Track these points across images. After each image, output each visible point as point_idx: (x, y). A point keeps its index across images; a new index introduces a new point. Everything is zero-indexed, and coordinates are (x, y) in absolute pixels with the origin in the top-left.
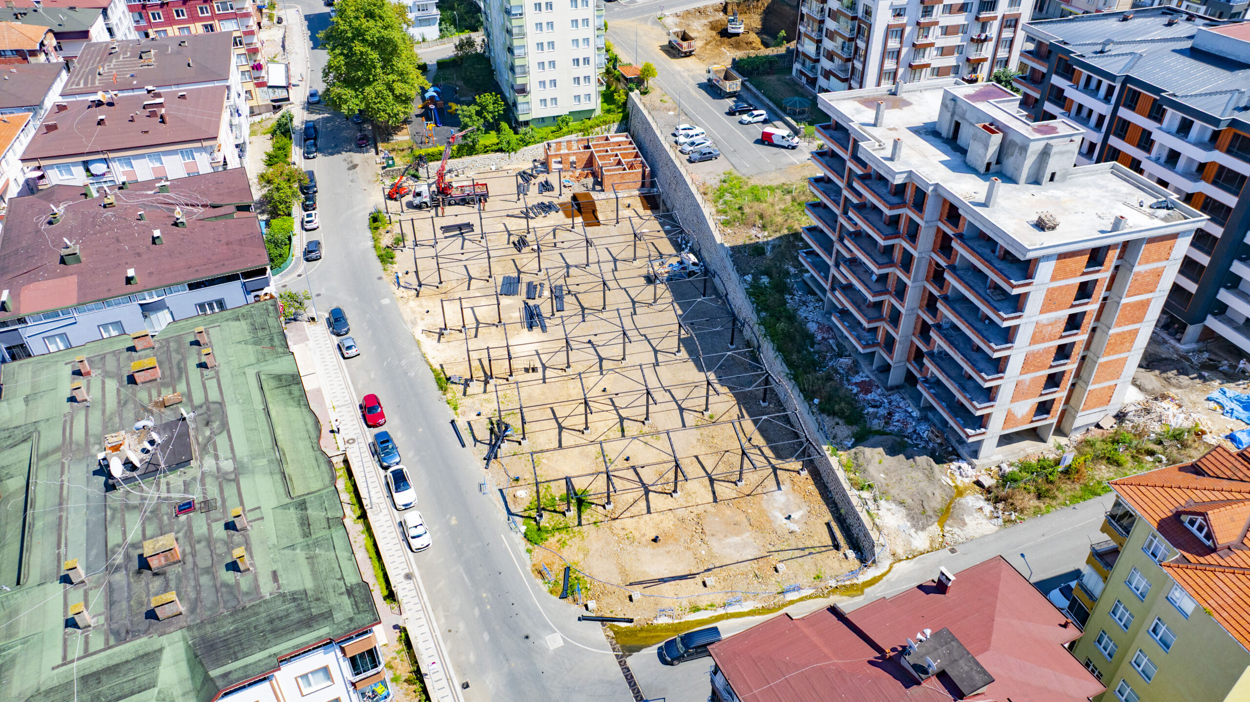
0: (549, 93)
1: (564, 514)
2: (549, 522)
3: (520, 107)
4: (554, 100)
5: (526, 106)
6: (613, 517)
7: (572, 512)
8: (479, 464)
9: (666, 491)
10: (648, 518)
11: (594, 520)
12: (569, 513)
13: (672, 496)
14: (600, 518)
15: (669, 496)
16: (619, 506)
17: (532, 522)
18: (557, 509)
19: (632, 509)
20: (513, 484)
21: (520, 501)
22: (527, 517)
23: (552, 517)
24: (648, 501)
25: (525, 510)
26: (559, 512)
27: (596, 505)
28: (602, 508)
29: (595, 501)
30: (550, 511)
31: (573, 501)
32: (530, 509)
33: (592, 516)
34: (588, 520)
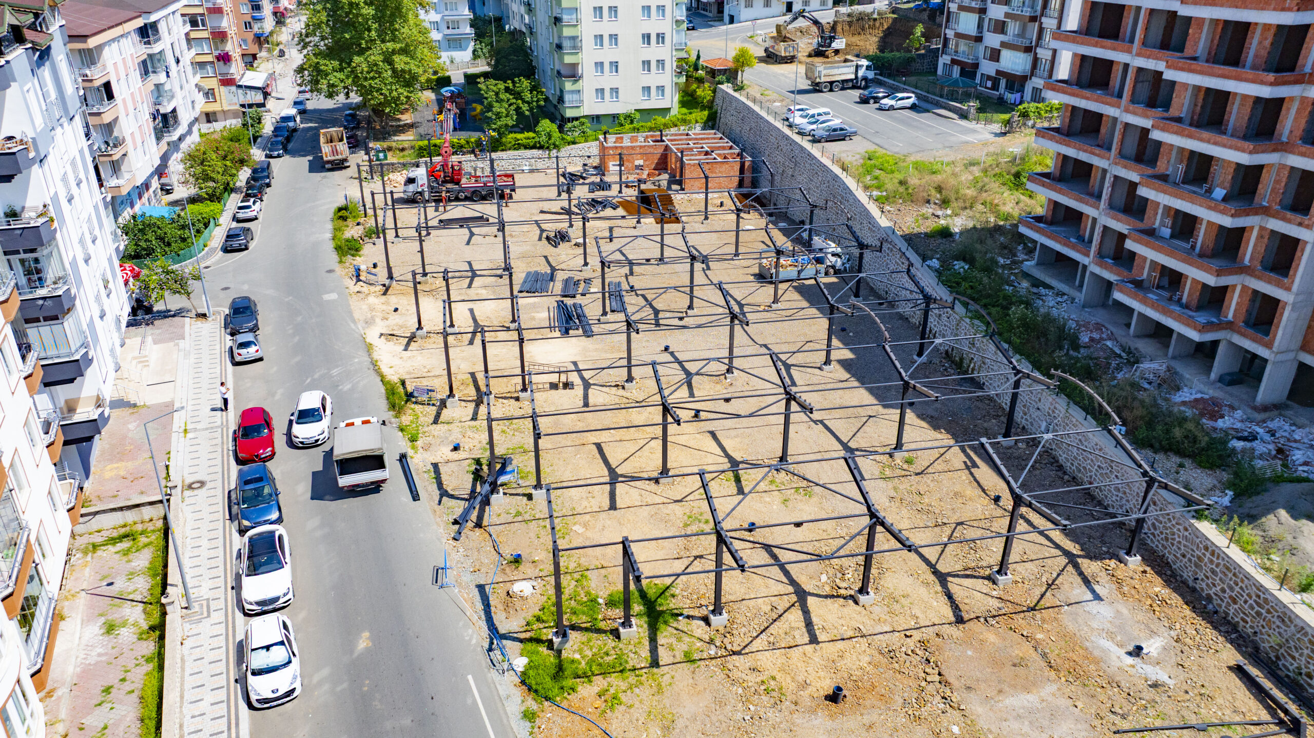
0: (608, 81)
1: (616, 634)
2: (580, 651)
3: (567, 97)
5: (575, 97)
6: (729, 647)
7: (635, 628)
8: (441, 530)
9: (842, 592)
10: (810, 648)
11: (685, 648)
12: (628, 630)
13: (856, 603)
14: (699, 644)
15: (851, 602)
16: (741, 619)
17: (543, 649)
18: (602, 625)
19: (773, 629)
20: (508, 570)
21: (518, 604)
22: (531, 640)
23: (589, 640)
24: (806, 612)
25: (528, 624)
26: (605, 632)
27: (688, 617)
28: (702, 623)
29: (686, 612)
30: (586, 629)
31: (637, 607)
32: (539, 619)
33: (679, 640)
34: (671, 648)
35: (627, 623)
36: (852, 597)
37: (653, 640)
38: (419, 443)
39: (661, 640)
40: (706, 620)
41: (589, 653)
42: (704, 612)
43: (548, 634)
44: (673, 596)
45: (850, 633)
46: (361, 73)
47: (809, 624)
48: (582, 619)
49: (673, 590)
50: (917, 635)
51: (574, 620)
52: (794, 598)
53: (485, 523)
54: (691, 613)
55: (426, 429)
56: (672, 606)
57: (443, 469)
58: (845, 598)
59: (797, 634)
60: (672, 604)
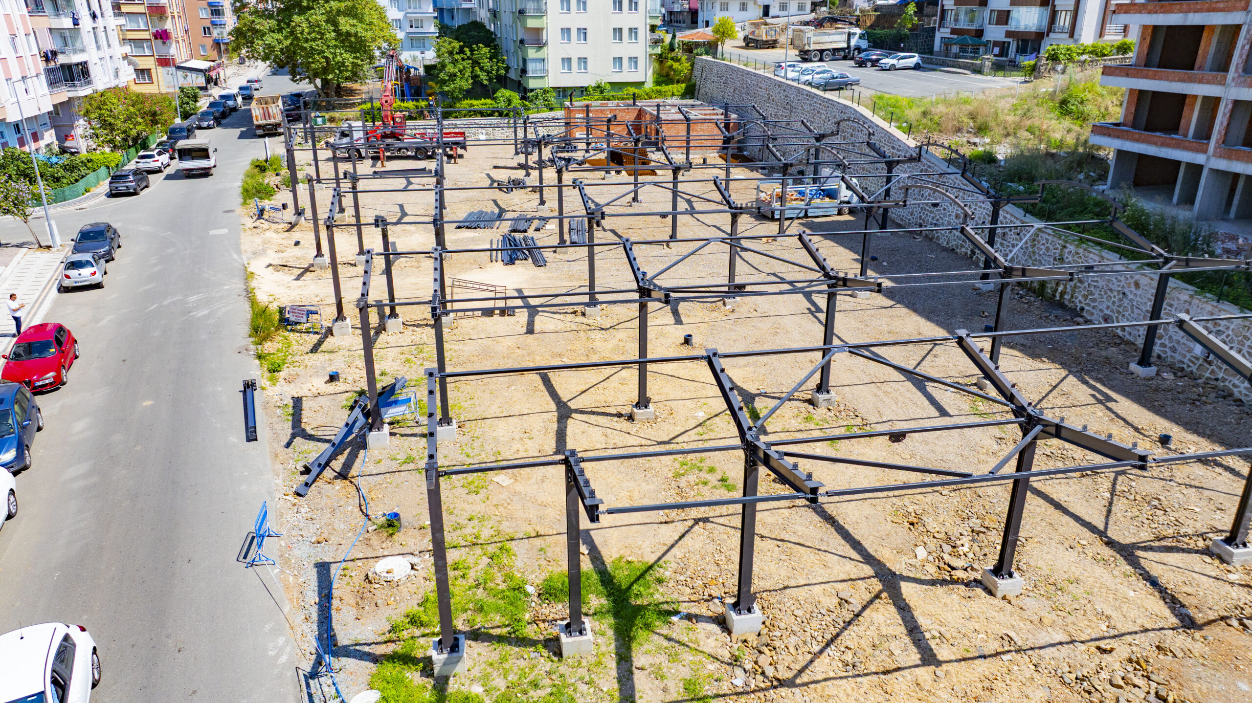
0: (575, 50)
1: (554, 646)
2: (484, 679)
3: (530, 66)
4: (583, 61)
5: (539, 66)
6: (770, 671)
7: (589, 636)
8: (279, 481)
9: (959, 574)
10: (925, 674)
11: (685, 673)
12: (577, 639)
13: (990, 593)
14: (712, 667)
15: (979, 591)
16: (786, 621)
17: (413, 676)
18: (530, 631)
19: (849, 638)
20: (375, 540)
21: (380, 594)
22: (393, 658)
23: (503, 660)
24: (904, 609)
25: (393, 630)
26: (533, 643)
27: (689, 617)
28: (714, 628)
29: (684, 608)
30: (500, 639)
31: (595, 600)
32: (414, 621)
33: (673, 658)
34: (658, 674)
35: (574, 626)
36: (978, 583)
37: (624, 658)
38: (282, 374)
39: (639, 658)
40: (722, 622)
41: (501, 684)
42: (717, 608)
43: (426, 647)
44: (660, 581)
45: (994, 646)
46: (302, 33)
47: (914, 630)
48: (495, 622)
49: (659, 572)
50: (1122, 651)
51: (480, 621)
52: (877, 585)
53: (353, 472)
54: (694, 610)
55: (297, 358)
56: (658, 597)
57: (305, 404)
58: (967, 585)
59: (895, 646)
60: (659, 595)
